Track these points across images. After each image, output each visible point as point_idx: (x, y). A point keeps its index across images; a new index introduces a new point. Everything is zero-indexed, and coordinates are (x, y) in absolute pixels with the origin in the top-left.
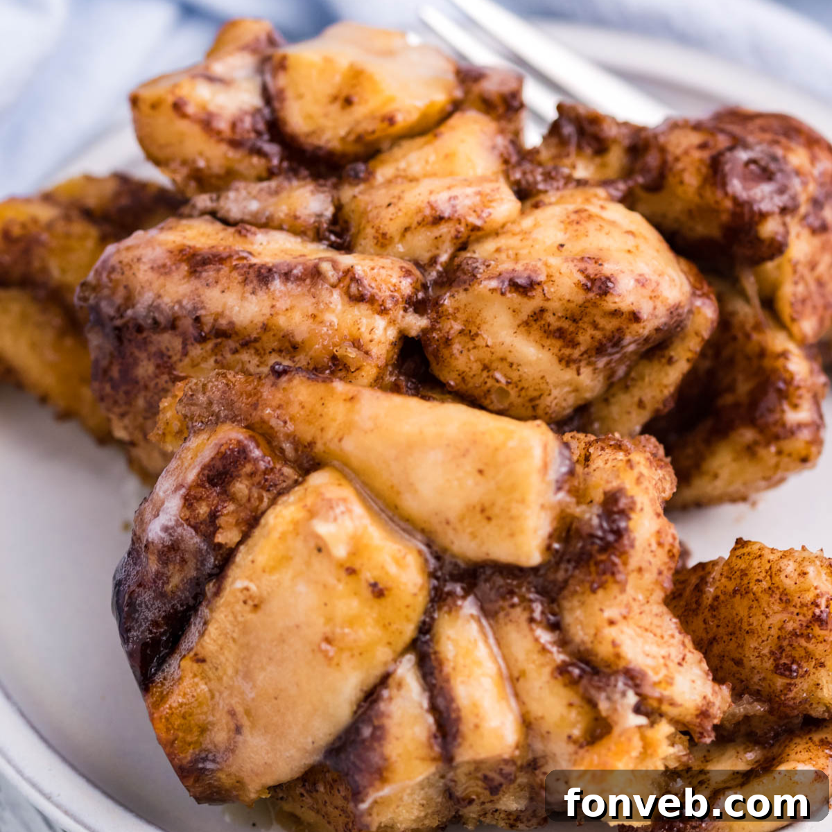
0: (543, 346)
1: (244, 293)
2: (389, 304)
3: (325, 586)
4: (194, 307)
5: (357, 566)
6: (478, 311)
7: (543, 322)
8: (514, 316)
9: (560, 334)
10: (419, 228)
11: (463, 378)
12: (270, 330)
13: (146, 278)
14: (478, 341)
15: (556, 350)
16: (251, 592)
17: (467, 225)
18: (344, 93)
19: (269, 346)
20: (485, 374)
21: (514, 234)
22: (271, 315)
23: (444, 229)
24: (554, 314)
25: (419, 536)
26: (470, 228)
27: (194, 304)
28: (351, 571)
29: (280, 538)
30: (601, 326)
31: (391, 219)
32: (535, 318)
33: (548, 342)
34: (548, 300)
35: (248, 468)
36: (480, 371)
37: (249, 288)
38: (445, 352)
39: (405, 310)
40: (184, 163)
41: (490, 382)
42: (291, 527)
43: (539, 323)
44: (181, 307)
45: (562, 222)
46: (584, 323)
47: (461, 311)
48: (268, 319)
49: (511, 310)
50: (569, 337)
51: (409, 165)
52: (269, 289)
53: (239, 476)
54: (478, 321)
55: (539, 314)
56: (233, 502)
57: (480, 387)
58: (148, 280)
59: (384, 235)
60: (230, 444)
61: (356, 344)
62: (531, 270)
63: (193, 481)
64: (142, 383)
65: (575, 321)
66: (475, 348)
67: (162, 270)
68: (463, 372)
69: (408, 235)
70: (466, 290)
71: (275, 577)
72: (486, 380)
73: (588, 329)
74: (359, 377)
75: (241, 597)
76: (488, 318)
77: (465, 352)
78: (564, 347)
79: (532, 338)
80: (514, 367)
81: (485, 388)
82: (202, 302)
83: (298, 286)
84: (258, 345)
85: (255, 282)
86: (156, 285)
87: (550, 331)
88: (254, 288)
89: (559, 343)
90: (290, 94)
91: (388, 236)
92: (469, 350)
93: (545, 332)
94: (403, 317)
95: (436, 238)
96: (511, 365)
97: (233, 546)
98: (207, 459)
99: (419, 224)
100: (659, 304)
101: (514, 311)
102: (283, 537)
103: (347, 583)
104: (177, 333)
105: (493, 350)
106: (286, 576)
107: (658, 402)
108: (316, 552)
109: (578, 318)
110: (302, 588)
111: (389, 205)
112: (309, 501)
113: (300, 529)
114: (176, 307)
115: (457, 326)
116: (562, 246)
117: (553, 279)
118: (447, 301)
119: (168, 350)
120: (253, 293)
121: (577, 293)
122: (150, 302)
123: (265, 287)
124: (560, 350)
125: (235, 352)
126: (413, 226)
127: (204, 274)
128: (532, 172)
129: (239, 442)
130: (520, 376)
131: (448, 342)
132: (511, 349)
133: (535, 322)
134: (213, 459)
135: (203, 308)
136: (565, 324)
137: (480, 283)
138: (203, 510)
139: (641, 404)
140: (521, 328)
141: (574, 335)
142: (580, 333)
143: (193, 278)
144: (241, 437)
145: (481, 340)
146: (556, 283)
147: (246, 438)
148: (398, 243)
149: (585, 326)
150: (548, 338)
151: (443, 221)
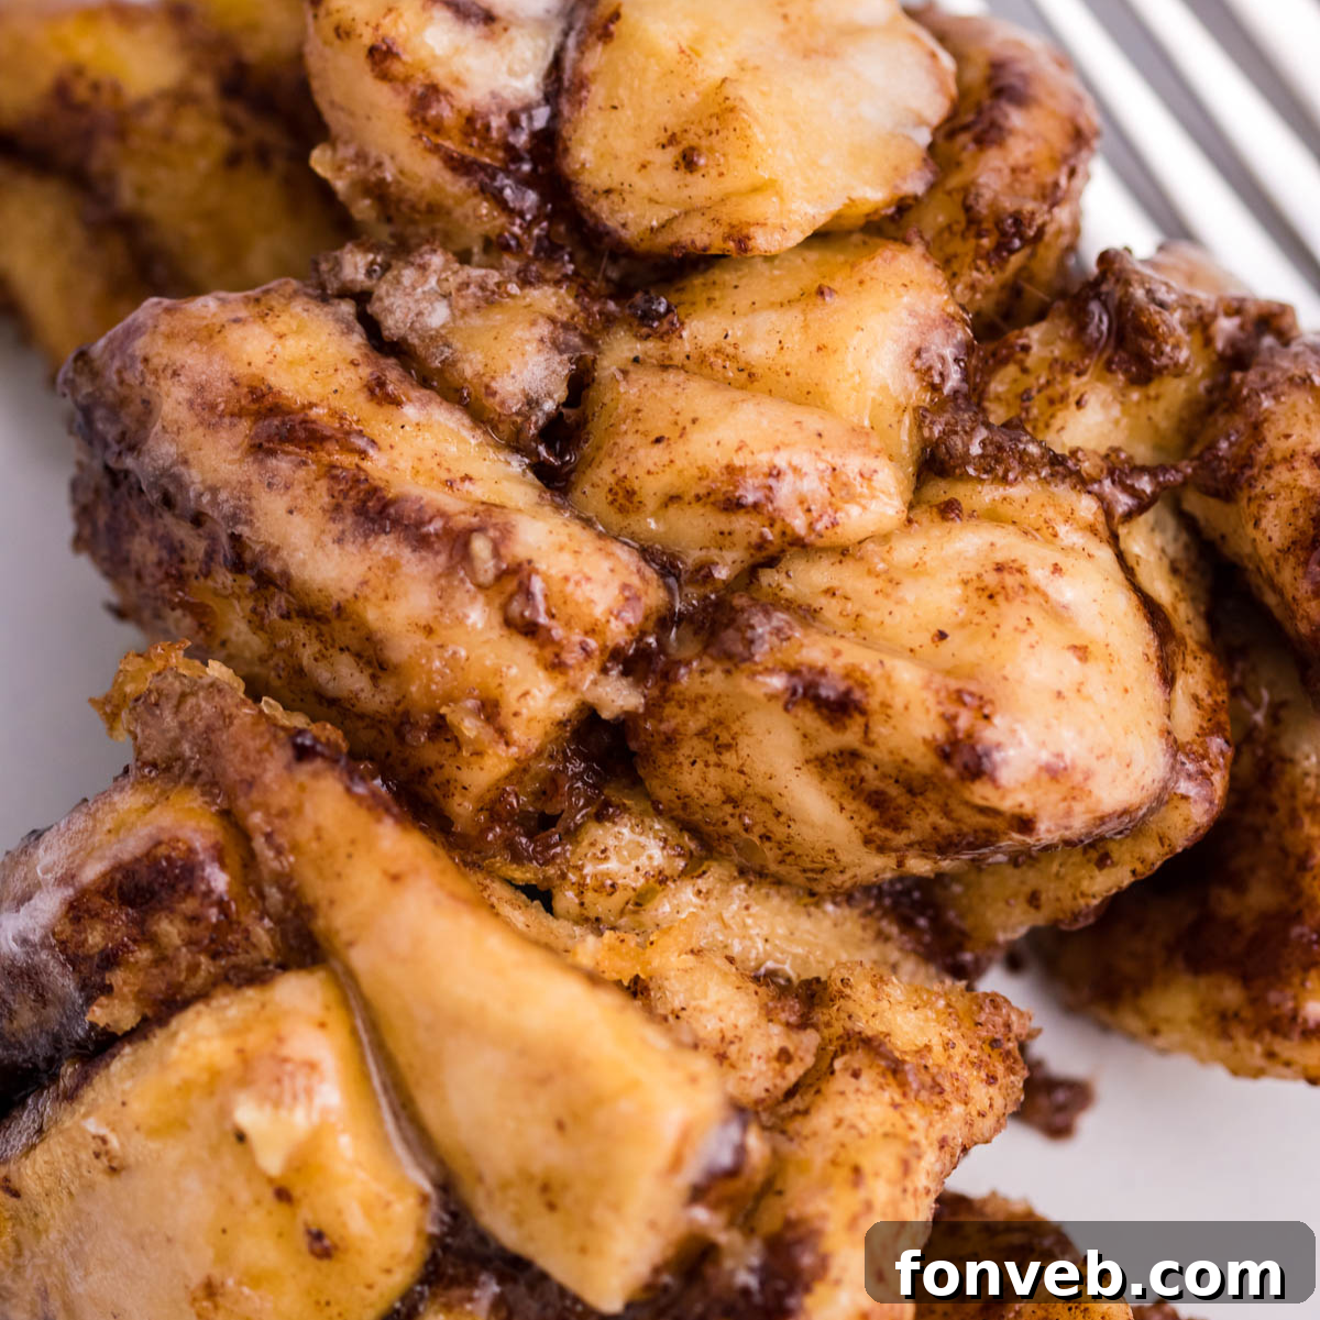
0: (842, 809)
1: (323, 532)
2: (572, 658)
3: (231, 1201)
4: (235, 514)
5: (296, 1193)
6: (739, 713)
7: (852, 772)
8: (803, 743)
9: (877, 801)
10: (694, 505)
11: (685, 804)
12: (347, 620)
13: (176, 416)
14: (729, 758)
15: (863, 824)
16: (109, 1146)
17: (784, 533)
18: (690, 140)
19: (343, 640)
20: (728, 808)
21: (871, 572)
22: (356, 596)
23: (741, 523)
24: (876, 767)
25: (433, 1168)
26: (787, 539)
27: (236, 507)
28: (283, 1195)
29: (179, 1089)
30: (955, 815)
31: (649, 472)
32: (840, 760)
33: (851, 806)
34: (871, 744)
35: (189, 906)
36: (719, 803)
37: (336, 528)
38: (664, 758)
39: (604, 671)
40: (361, 157)
41: (733, 825)
42: (205, 1077)
43: (844, 771)
44: (214, 502)
45: (966, 583)
46: (927, 800)
47: (709, 702)
48: (348, 601)
49: (801, 732)
50: (892, 812)
51: (749, 336)
52: (368, 548)
53: (172, 911)
54: (735, 728)
55: (851, 757)
56: (152, 946)
57: (714, 825)
58: (176, 422)
59: (630, 494)
60: (174, 849)
61: (490, 710)
62: (856, 681)
63: (94, 882)
64: (133, 566)
65: (911, 791)
66: (718, 765)
67: (209, 412)
68: (688, 796)
69: (673, 510)
70: (728, 672)
71: (153, 1145)
72: (728, 819)
73: (932, 814)
74: (476, 767)
75: (94, 1145)
76: (755, 730)
77: (700, 765)
78: (878, 824)
79: (825, 788)
80: (782, 819)
81: (722, 830)
82: (251, 512)
83: (422, 559)
84: (324, 628)
85: (349, 521)
86: (188, 437)
87: (862, 791)
88: (343, 532)
89: (872, 815)
90: (597, 94)
91: (636, 499)
92: (707, 765)
93: (852, 788)
94: (595, 683)
95: (722, 533)
96: (778, 814)
97: (120, 1034)
98: (126, 857)
99: (698, 498)
100: (1078, 807)
101: (805, 736)
102: (186, 1087)
103: (270, 1213)
104: (201, 531)
105: (749, 781)
106: (173, 1152)
107: (1064, 912)
108: (232, 1139)
109: (918, 791)
110: (192, 1183)
111: (658, 440)
112: (255, 1040)
113: (218, 1085)
114: (206, 499)
115: (694, 725)
116: (942, 636)
117: (890, 712)
118: (686, 680)
119: (183, 547)
120: (339, 541)
121: (924, 756)
122: (167, 464)
123: (361, 540)
124: (870, 827)
125: (286, 616)
126: (686, 499)
127: (272, 462)
128: (970, 433)
129: (191, 850)
130: (789, 836)
131: (671, 741)
132: (784, 792)
133: (839, 766)
134: (137, 860)
135: (249, 523)
136: (893, 791)
137: (753, 675)
138: (95, 938)
139: (1034, 900)
140: (810, 766)
141: (903, 813)
142: (914, 814)
143: (250, 459)
144: (199, 843)
145: (734, 757)
146: (893, 722)
147: (205, 849)
148: (651, 516)
149: (927, 806)
150: (854, 798)
151: (743, 511)
